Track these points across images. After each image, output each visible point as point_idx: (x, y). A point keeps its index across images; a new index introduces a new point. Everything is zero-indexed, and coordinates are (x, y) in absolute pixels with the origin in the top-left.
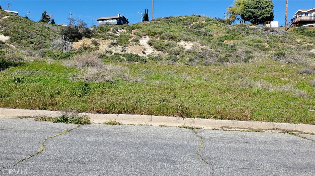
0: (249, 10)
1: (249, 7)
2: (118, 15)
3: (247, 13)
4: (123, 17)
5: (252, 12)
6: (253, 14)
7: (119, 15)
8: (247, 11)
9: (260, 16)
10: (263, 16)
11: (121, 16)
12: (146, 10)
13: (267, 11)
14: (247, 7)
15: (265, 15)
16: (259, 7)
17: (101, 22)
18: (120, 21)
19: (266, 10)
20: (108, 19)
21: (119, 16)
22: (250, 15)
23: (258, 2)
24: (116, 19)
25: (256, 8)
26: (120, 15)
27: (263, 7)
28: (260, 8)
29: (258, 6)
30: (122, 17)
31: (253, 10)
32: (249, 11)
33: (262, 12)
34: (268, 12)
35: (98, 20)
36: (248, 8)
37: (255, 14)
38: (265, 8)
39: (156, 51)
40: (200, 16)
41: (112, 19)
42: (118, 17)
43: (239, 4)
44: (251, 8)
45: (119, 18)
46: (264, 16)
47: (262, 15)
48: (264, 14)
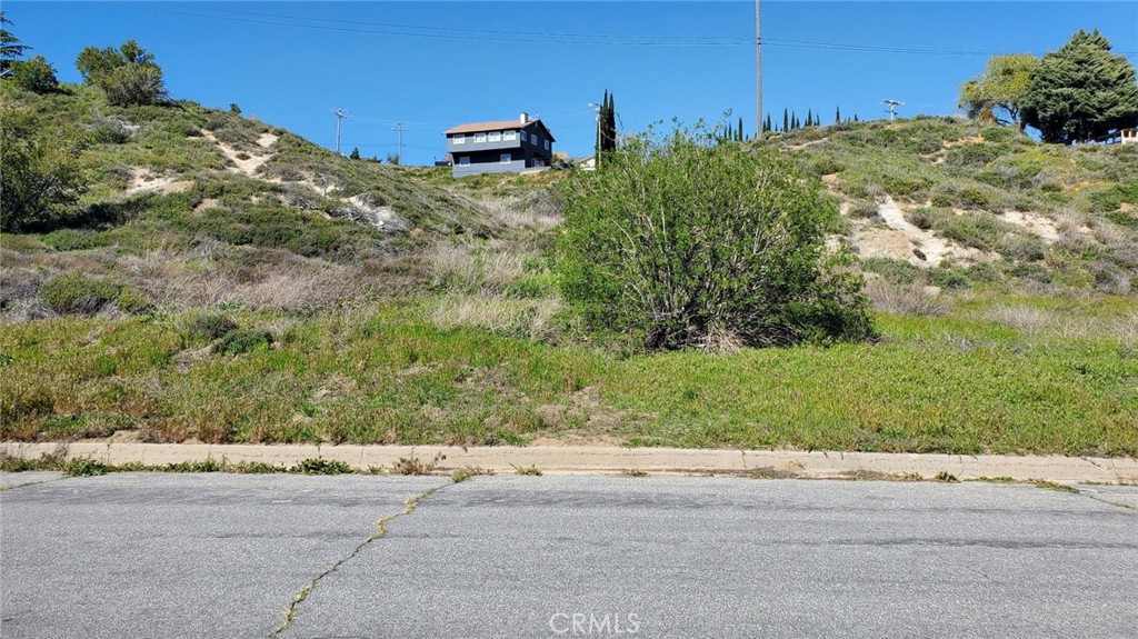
0: (1054, 91)
1: (1051, 81)
2: (523, 116)
3: (1049, 102)
4: (539, 122)
5: (1069, 99)
6: (1072, 105)
7: (526, 115)
8: (1048, 96)
9: (1100, 111)
10: (1112, 112)
11: (532, 119)
12: (606, 95)
13: (1122, 94)
14: (1044, 79)
15: (1120, 108)
16: (1093, 79)
17: (460, 141)
18: (529, 138)
19: (1119, 89)
20: (487, 132)
21: (527, 121)
22: (1063, 110)
23: (1085, 62)
24: (517, 130)
25: (1079, 84)
26: (530, 118)
27: (1109, 80)
28: (1094, 84)
29: (1086, 78)
30: (534, 124)
31: (1070, 89)
32: (1057, 95)
33: (1108, 99)
34: (1127, 97)
35: (450, 136)
36: (1047, 83)
37: (1078, 103)
38: (1115, 83)
39: (959, 249)
40: (952, 122)
41: (502, 131)
42: (522, 122)
43: (1008, 72)
44: (1062, 86)
45: (526, 128)
46: (1118, 112)
47: (1108, 109)
48: (1115, 104)
